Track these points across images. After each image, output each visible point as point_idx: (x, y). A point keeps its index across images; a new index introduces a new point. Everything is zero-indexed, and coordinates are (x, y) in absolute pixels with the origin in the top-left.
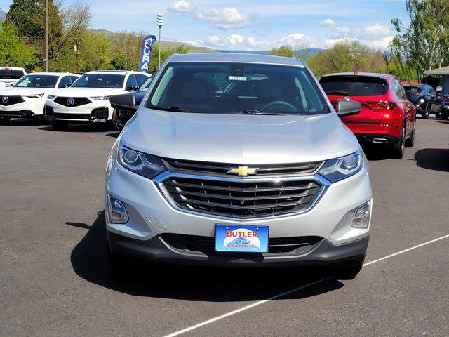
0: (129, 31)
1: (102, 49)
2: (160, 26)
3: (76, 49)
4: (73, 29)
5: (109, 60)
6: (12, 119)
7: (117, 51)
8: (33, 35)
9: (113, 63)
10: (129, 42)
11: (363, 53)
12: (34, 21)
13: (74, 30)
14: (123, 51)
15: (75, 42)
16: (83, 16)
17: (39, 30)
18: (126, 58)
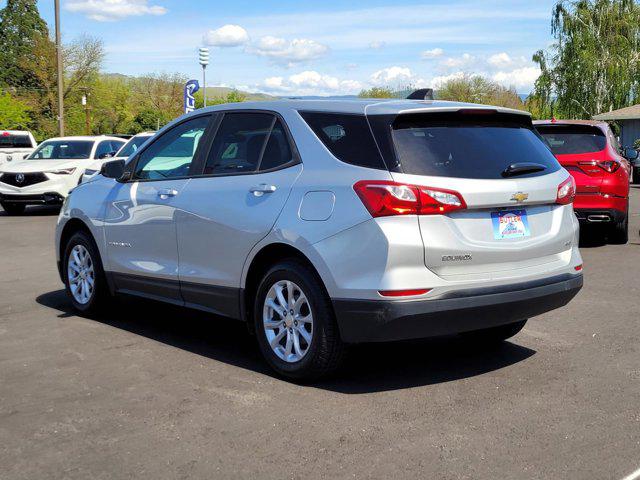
0: (158, 75)
1: (121, 100)
2: (204, 66)
3: (84, 102)
4: (79, 73)
5: (131, 116)
6: (27, 206)
7: (142, 103)
8: (21, 84)
9: (138, 120)
10: (160, 90)
11: (490, 93)
12: (22, 65)
13: (81, 76)
14: (151, 103)
15: (84, 91)
16: (93, 56)
17: (30, 77)
18: (156, 112)
